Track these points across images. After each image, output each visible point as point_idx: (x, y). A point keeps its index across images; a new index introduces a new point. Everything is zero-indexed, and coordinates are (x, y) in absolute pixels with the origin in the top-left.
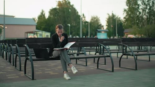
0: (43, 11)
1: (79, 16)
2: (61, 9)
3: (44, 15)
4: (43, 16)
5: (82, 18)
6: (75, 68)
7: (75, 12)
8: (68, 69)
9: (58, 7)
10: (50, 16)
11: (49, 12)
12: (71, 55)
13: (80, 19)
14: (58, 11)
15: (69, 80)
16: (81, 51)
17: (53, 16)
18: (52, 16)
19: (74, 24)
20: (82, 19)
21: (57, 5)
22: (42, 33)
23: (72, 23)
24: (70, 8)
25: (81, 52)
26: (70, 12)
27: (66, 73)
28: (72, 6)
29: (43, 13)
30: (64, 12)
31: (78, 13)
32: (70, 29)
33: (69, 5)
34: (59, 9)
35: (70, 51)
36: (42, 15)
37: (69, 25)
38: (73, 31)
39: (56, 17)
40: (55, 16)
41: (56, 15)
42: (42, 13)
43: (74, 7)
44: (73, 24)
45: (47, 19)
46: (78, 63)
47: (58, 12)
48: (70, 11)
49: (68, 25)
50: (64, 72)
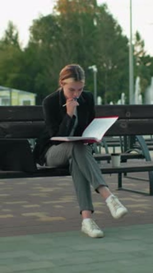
0: (11, 27)
1: (126, 40)
2: (66, 18)
3: (15, 40)
4: (12, 43)
5: (133, 46)
6: (117, 200)
7: (113, 28)
8: (95, 204)
9: (58, 13)
10: (35, 42)
11: (30, 29)
12: (102, 162)
13: (127, 50)
14: (59, 26)
15: (99, 237)
16: (133, 148)
17: (44, 41)
18: (40, 41)
19: (108, 65)
20: (134, 51)
21: (55, 8)
22: (11, 93)
23: (102, 63)
24: (95, 16)
25: (133, 152)
26: (94, 28)
27: (88, 217)
28: (102, 9)
29: (11, 32)
30: (77, 29)
31: (119, 29)
32: (98, 82)
33: (92, 6)
34: (62, 19)
35: (98, 148)
36: (9, 39)
37: (94, 68)
38: (106, 86)
39: (51, 45)
40: (51, 41)
41: (54, 38)
42: (9, 33)
43: (107, 11)
44: (105, 65)
45: (26, 50)
46: (123, 184)
47: (59, 29)
48: (95, 23)
49: (90, 68)
50: (84, 212)
